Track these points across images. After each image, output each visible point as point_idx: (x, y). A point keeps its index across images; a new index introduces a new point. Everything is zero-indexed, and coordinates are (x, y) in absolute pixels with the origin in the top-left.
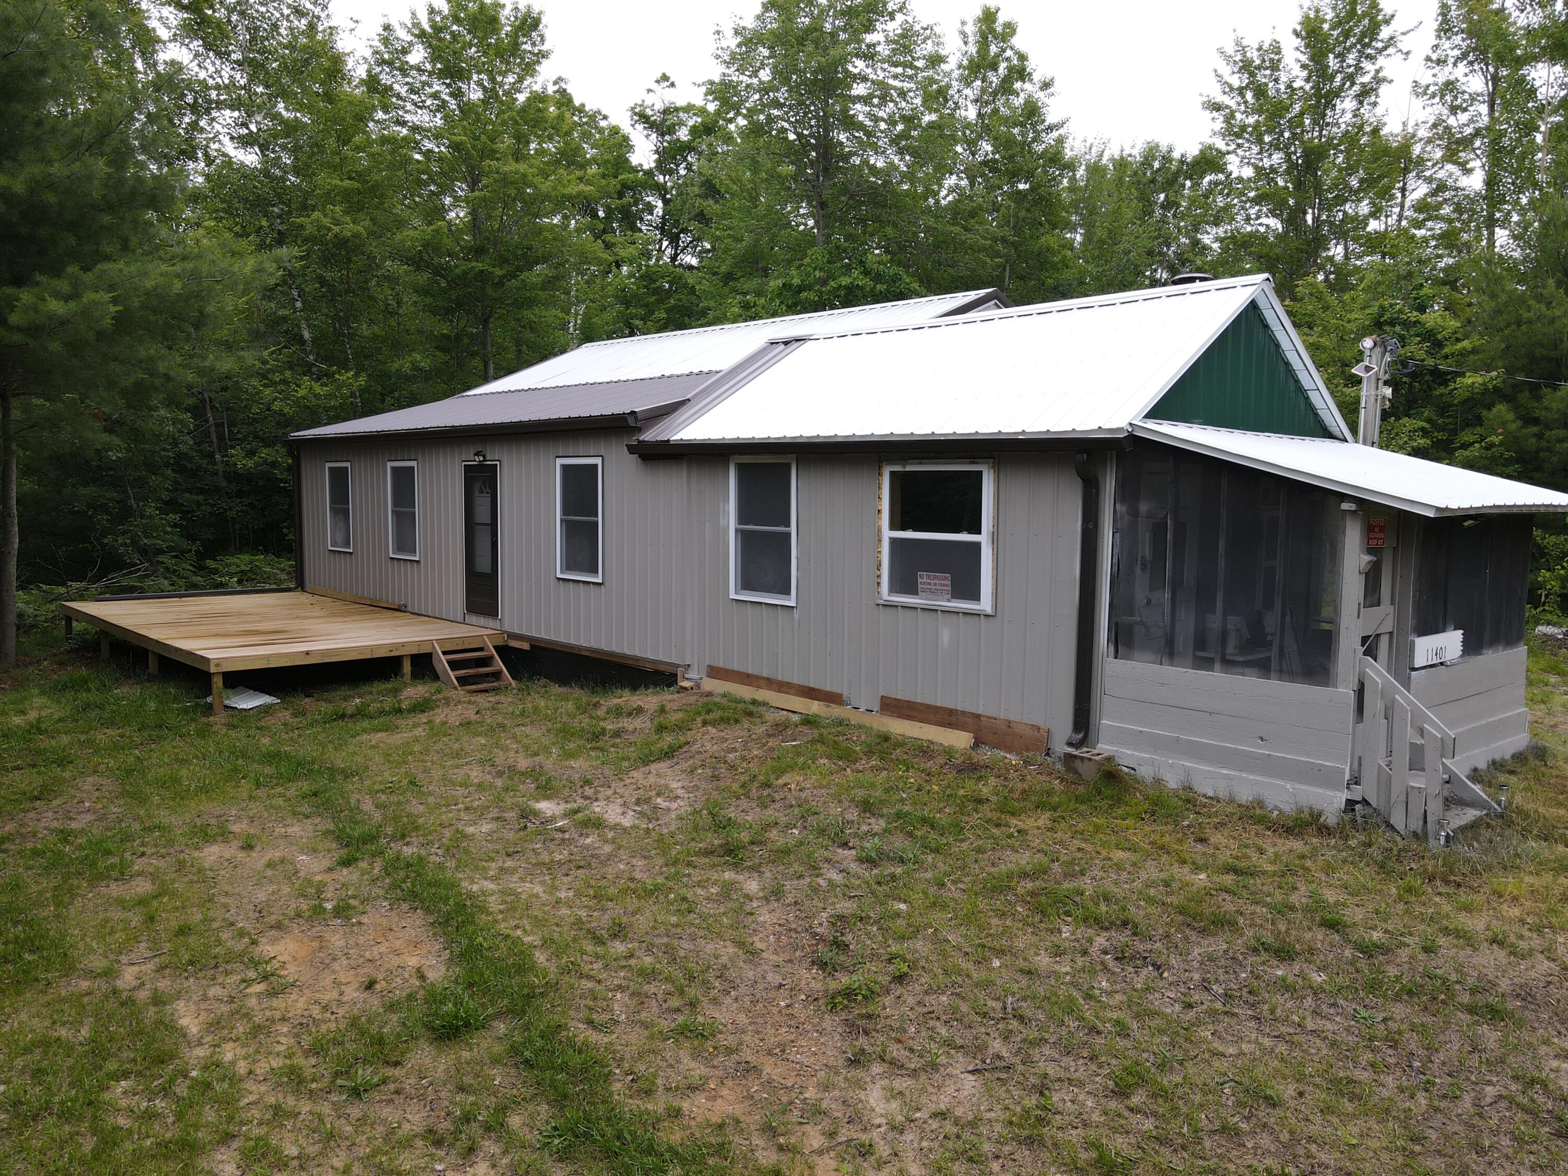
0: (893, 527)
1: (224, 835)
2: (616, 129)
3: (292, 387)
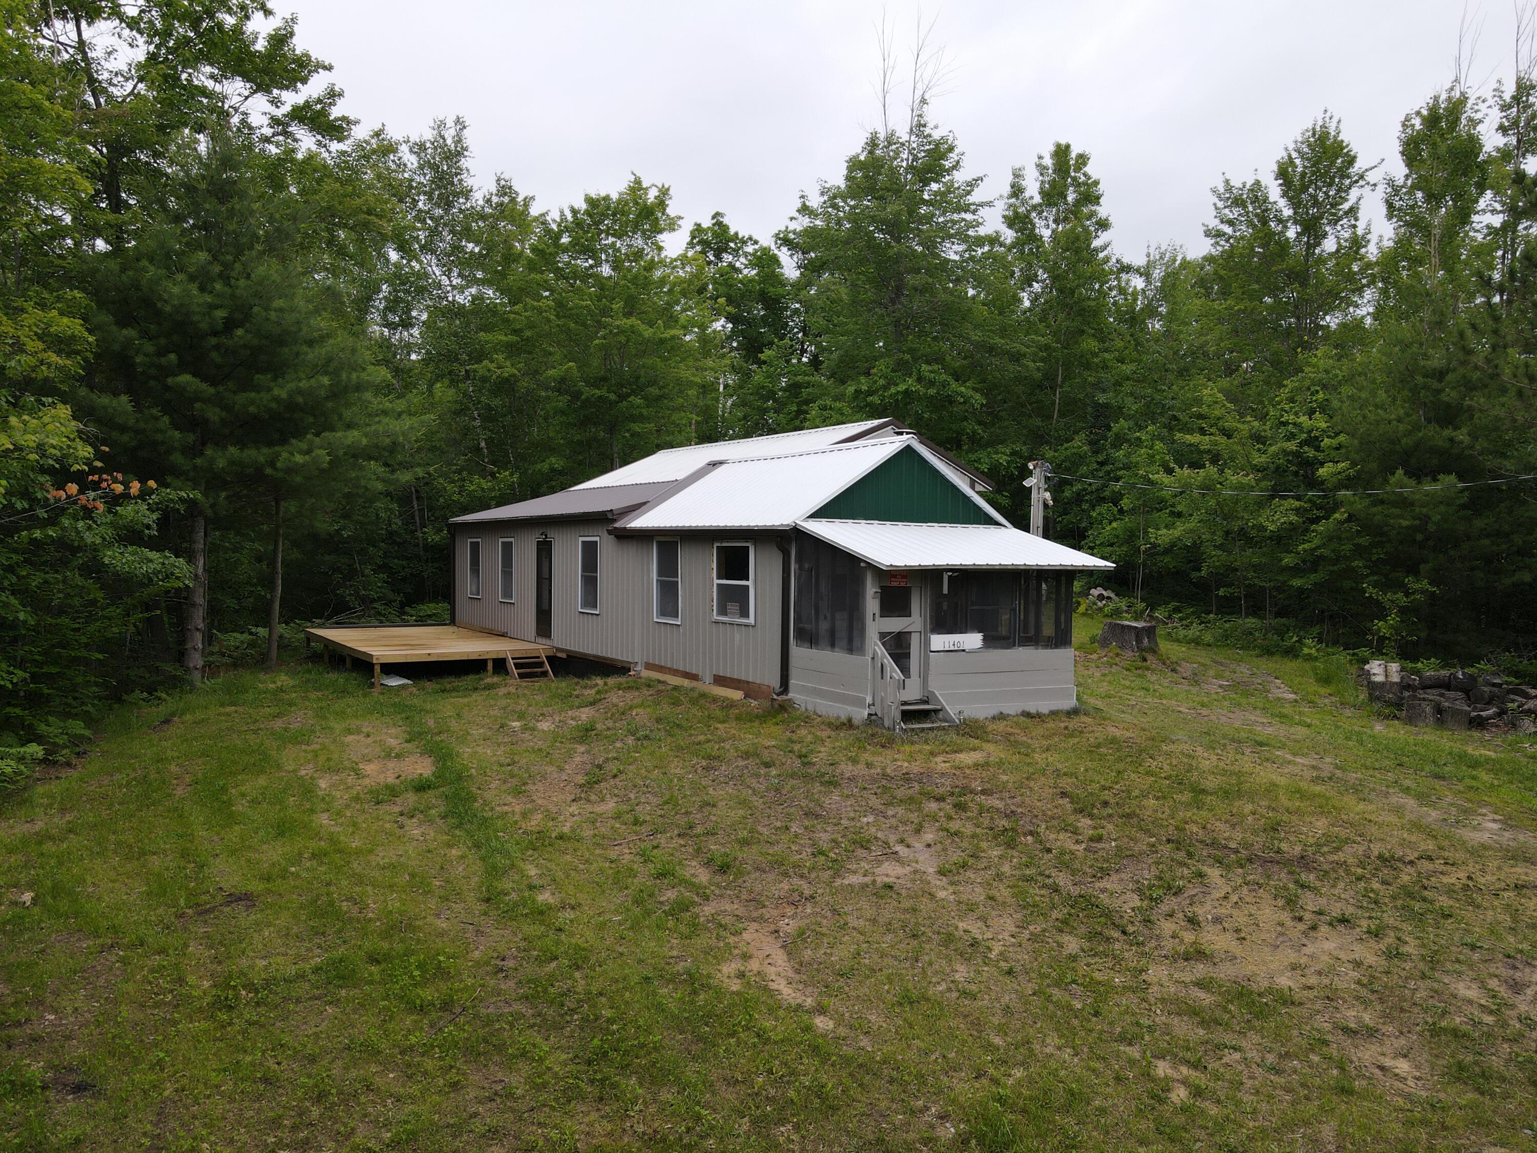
0: (719, 578)
1: (359, 732)
2: (766, 251)
3: (467, 484)
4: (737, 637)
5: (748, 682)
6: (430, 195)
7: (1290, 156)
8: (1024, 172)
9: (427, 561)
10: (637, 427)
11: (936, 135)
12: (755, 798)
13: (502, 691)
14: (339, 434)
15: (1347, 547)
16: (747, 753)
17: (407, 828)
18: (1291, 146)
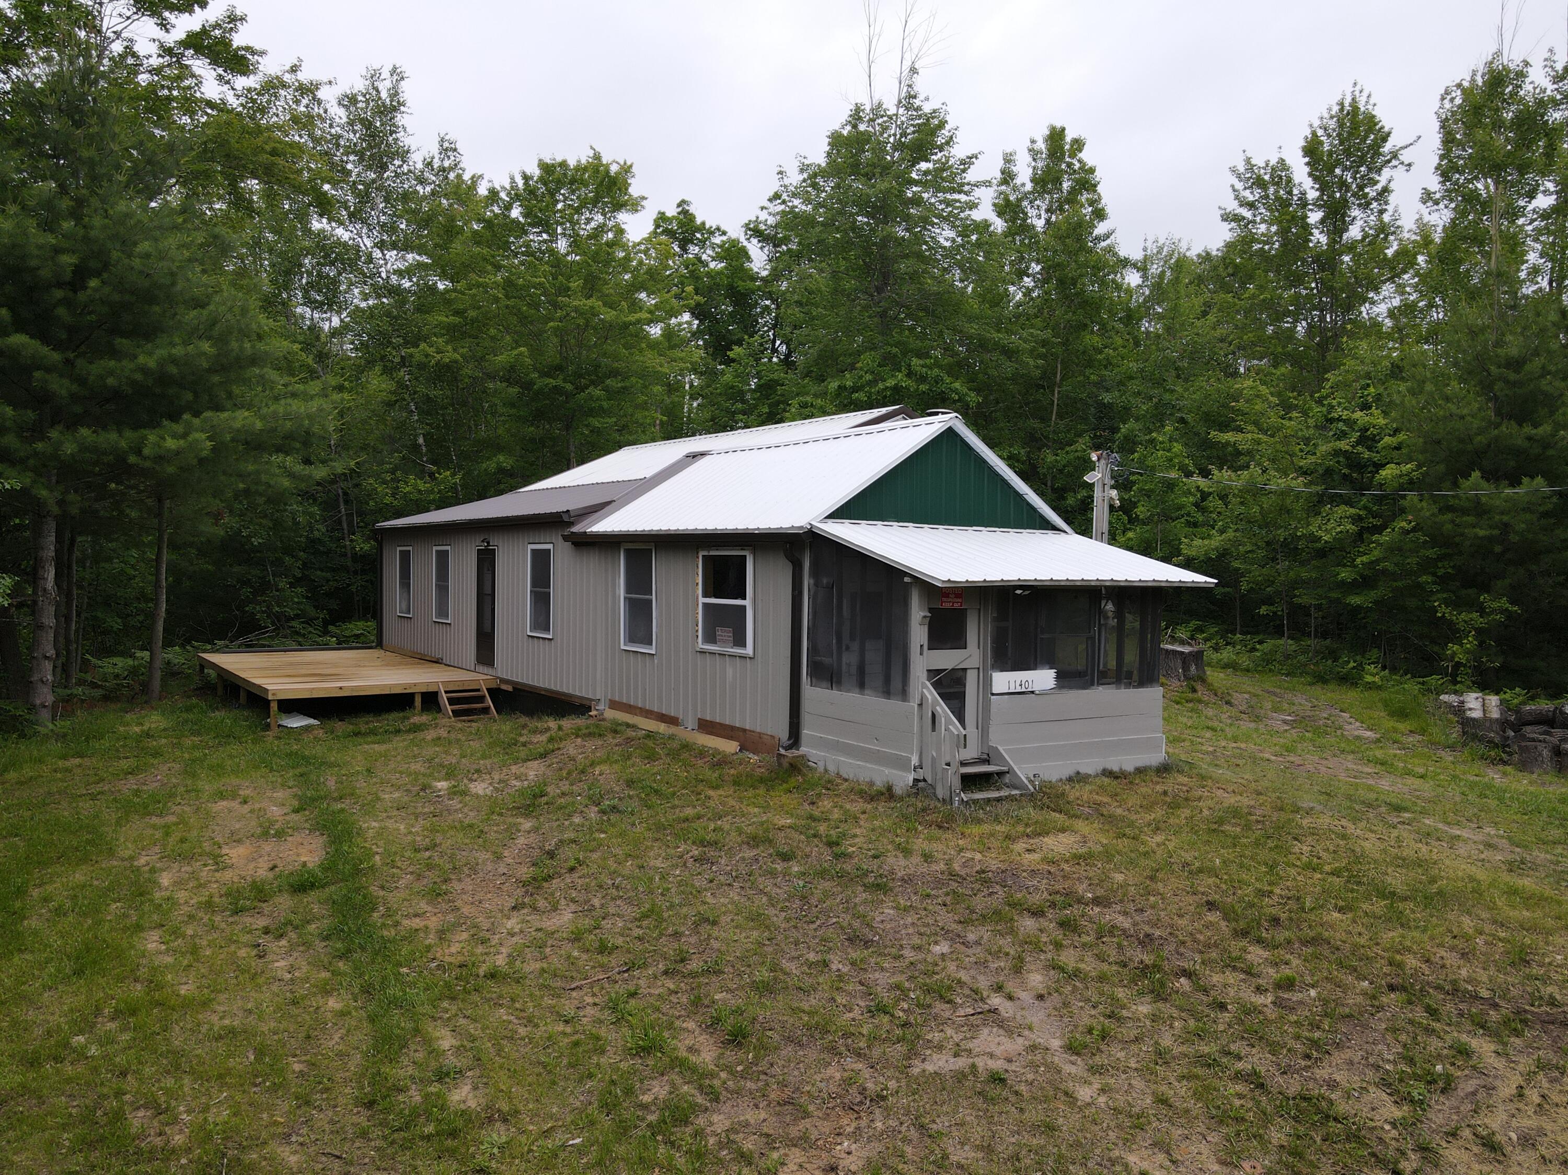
0: (705, 595)
1: (234, 796)
2: (734, 243)
3: (401, 484)
4: (730, 672)
5: (744, 730)
6: (361, 155)
7: (1314, 134)
8: (1016, 157)
9: (356, 573)
10: (595, 422)
11: (927, 108)
12: (772, 912)
13: (430, 735)
14: (225, 415)
15: (1413, 560)
16: (754, 838)
17: (269, 958)
18: (1317, 123)
